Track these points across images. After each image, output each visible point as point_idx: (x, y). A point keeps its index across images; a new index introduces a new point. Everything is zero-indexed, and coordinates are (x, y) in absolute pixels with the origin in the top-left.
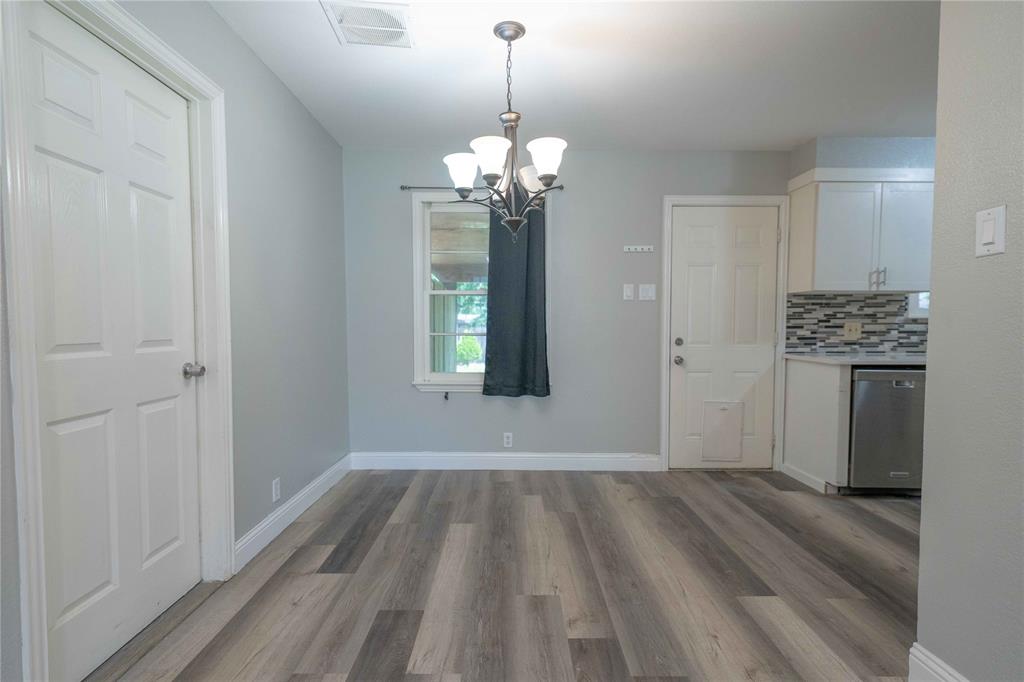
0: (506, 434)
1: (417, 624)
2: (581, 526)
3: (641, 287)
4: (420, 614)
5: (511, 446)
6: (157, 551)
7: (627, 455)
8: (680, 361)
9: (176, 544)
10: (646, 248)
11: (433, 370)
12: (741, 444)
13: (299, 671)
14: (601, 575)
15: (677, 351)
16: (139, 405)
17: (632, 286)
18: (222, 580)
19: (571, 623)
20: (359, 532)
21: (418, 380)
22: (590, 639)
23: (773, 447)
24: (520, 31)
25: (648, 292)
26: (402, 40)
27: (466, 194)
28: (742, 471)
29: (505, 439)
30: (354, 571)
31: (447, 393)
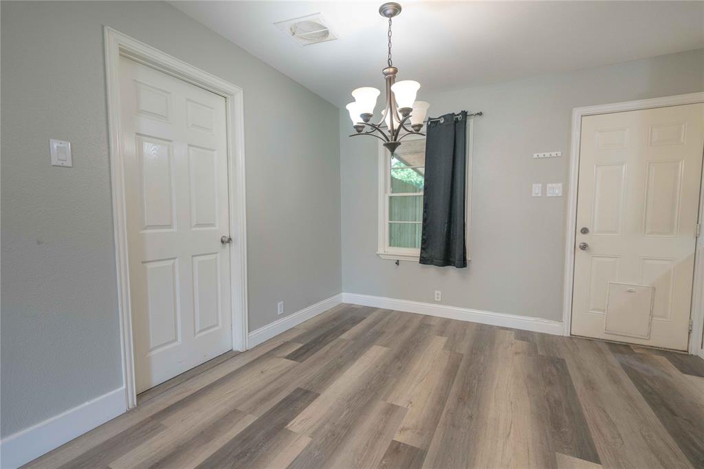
0: (436, 292)
1: (310, 401)
2: (462, 365)
3: (549, 185)
4: (318, 395)
5: (440, 300)
6: (203, 330)
7: (532, 319)
8: (584, 247)
9: (217, 328)
10: (554, 154)
11: (390, 245)
12: (650, 324)
13: (239, 409)
14: (450, 403)
15: (582, 239)
16: (193, 256)
17: (540, 185)
18: (241, 351)
19: (404, 429)
20: (321, 339)
21: (380, 251)
22: (407, 445)
23: (690, 332)
24: (397, 9)
25: (555, 189)
26: (330, 36)
27: (360, 129)
28: (650, 349)
29: (436, 296)
30: (301, 362)
31: (398, 261)
